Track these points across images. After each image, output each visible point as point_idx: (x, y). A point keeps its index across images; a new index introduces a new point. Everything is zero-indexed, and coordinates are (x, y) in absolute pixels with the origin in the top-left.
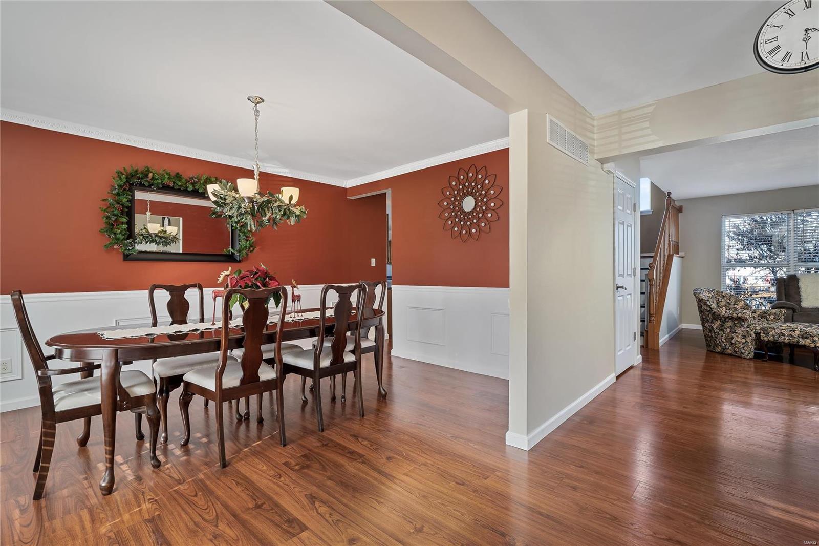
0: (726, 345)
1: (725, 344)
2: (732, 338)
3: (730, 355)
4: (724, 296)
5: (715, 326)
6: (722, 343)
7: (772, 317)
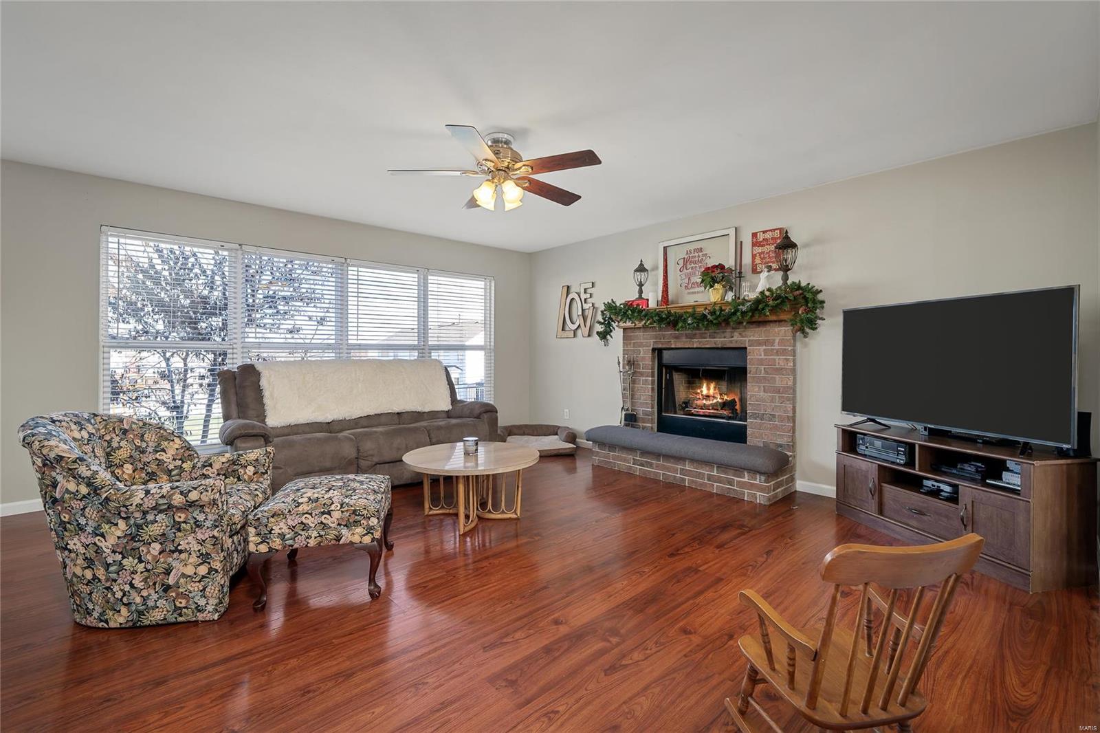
0: (145, 599)
1: (145, 593)
2: (168, 572)
3: (163, 627)
4: (125, 432)
5: (106, 545)
6: (134, 593)
7: (250, 470)
